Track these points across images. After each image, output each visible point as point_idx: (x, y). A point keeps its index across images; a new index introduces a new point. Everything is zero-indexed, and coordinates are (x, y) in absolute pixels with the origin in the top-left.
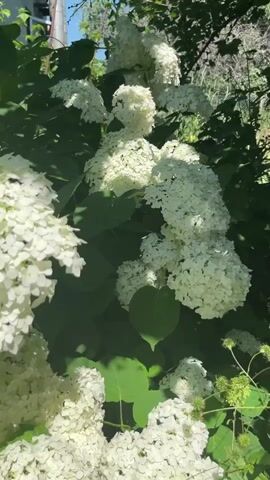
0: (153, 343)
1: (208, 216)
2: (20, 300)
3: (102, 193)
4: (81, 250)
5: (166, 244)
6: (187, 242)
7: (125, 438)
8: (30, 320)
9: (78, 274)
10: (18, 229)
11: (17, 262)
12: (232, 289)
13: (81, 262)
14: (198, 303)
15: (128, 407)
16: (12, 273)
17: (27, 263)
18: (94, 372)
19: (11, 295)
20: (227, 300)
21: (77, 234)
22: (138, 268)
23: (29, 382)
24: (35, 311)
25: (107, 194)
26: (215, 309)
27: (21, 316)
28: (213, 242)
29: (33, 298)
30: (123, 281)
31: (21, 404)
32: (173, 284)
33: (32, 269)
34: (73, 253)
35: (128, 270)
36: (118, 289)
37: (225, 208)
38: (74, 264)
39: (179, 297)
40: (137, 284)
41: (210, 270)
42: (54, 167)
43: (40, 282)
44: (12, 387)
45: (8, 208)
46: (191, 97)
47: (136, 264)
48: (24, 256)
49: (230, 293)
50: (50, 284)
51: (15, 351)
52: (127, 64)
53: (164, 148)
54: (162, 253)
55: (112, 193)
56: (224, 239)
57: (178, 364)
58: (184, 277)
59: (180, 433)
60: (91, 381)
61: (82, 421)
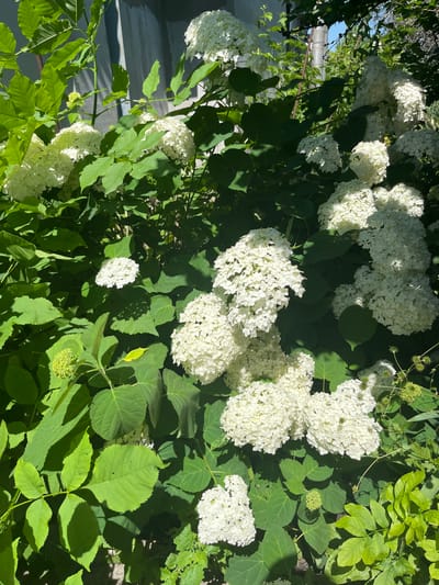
0: (353, 346)
1: (408, 257)
2: (272, 306)
3: (328, 232)
4: (304, 284)
5: (374, 275)
6: (388, 276)
7: (320, 396)
8: (276, 316)
9: (301, 296)
10: (273, 272)
11: (272, 288)
12: (419, 315)
13: (303, 290)
14: (390, 322)
15: (327, 383)
16: (269, 293)
17: (276, 289)
18: (308, 356)
19: (268, 304)
20: (413, 322)
21: (303, 275)
22: (351, 290)
23: (269, 352)
24: (278, 312)
25: (332, 234)
26: (403, 328)
27: (272, 314)
28: (410, 278)
29: (278, 306)
30: (338, 299)
31: (263, 364)
32: (372, 306)
33: (278, 291)
34: (299, 285)
35: (343, 291)
36: (334, 304)
37: (426, 252)
38: (299, 291)
39: (375, 316)
40: (348, 302)
41: (400, 299)
42: (293, 207)
43: (282, 299)
44: (259, 354)
45: (268, 261)
46: (428, 144)
47: (350, 287)
48: (275, 285)
49: (416, 317)
50: (286, 300)
51: (267, 331)
52: (373, 100)
53: (392, 191)
54: (369, 281)
55: (336, 232)
56: (420, 276)
57: (374, 363)
58: (379, 302)
59: (354, 397)
60: (306, 362)
61: (297, 383)
